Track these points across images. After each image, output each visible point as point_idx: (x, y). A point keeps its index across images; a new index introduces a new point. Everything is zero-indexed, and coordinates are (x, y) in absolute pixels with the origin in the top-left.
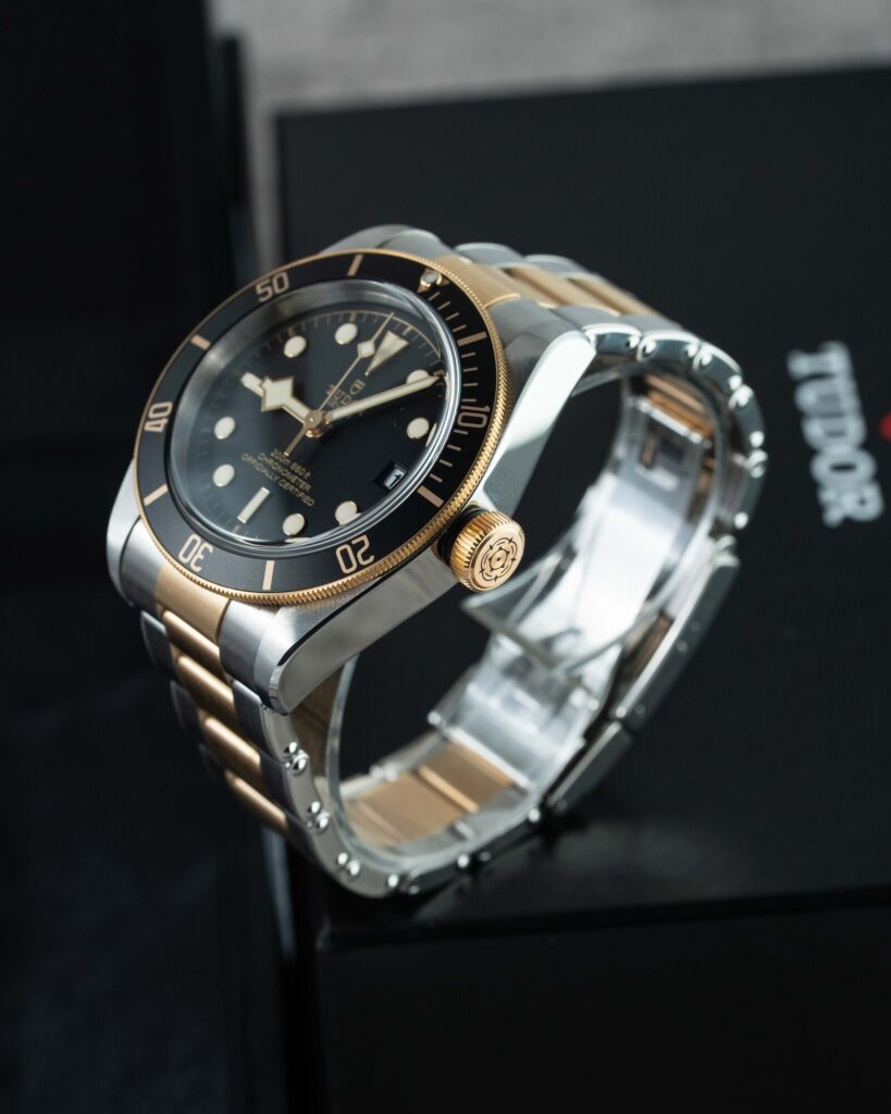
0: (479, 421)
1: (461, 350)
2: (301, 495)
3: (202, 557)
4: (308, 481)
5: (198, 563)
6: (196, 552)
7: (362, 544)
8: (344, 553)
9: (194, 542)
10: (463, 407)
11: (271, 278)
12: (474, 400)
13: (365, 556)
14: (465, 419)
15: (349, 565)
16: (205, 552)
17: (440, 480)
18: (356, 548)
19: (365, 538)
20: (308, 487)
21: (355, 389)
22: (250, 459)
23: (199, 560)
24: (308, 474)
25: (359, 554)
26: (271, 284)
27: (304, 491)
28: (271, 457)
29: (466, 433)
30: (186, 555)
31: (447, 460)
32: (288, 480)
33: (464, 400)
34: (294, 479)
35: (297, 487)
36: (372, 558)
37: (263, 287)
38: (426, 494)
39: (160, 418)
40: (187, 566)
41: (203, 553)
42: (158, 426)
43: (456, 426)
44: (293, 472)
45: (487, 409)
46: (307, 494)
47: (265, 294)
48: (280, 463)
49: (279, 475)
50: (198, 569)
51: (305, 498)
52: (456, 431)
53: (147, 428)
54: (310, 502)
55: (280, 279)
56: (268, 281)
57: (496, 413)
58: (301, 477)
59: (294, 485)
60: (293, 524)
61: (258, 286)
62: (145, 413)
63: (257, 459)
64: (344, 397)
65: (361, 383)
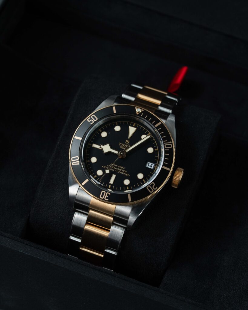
0: (170, 146)
1: (157, 128)
3: (107, 196)
4: (125, 170)
5: (107, 198)
6: (105, 195)
7: (153, 184)
8: (149, 188)
9: (103, 193)
10: (165, 143)
12: (167, 141)
13: (155, 187)
14: (167, 146)
15: (151, 190)
16: (108, 195)
17: (167, 163)
20: (126, 171)
21: (127, 143)
22: (105, 167)
24: (124, 168)
25: (153, 187)
26: (91, 119)
27: (125, 173)
29: (168, 150)
30: (102, 196)
31: (167, 158)
32: (119, 171)
33: (164, 141)
34: (120, 170)
36: (157, 187)
37: (89, 120)
38: (165, 168)
39: (77, 161)
40: (104, 199)
41: (107, 195)
42: (77, 163)
44: (119, 168)
45: (171, 142)
46: (127, 173)
47: (91, 122)
48: (115, 166)
49: (116, 169)
50: (108, 200)
51: (126, 174)
52: (166, 150)
53: (73, 164)
54: (129, 175)
55: (93, 117)
56: (90, 118)
57: (173, 143)
58: (123, 169)
59: (121, 171)
60: (127, 182)
61: (88, 120)
62: (70, 160)
63: (107, 166)
64: (124, 145)
65: (128, 141)
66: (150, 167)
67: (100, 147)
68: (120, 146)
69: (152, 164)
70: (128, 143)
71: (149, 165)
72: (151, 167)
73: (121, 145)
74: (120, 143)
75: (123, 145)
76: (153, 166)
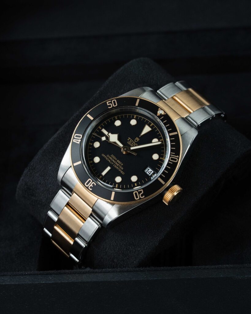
0: (176, 160)
1: (170, 137)
2: (120, 170)
3: (92, 186)
4: (122, 166)
6: (90, 184)
7: (141, 192)
8: (136, 193)
9: (90, 181)
10: (171, 155)
11: (111, 100)
12: (174, 153)
13: (142, 195)
14: (172, 159)
15: (137, 197)
16: (93, 185)
17: (164, 176)
18: (139, 193)
19: (142, 190)
20: (122, 169)
21: (136, 140)
22: (104, 156)
23: (91, 186)
24: (122, 164)
25: (140, 194)
26: (111, 103)
27: (121, 169)
28: (111, 157)
29: (172, 163)
30: (87, 184)
31: (166, 171)
32: (116, 165)
33: (171, 153)
34: (118, 165)
35: (119, 167)
36: (144, 196)
37: (109, 103)
38: (160, 179)
39: (78, 139)
40: (87, 188)
42: (78, 141)
43: (169, 161)
44: (118, 163)
45: (178, 157)
46: (122, 170)
47: (110, 106)
48: (114, 159)
49: (114, 163)
50: (91, 189)
51: (122, 172)
52: (169, 162)
53: (74, 141)
54: (123, 173)
55: (114, 102)
56: (110, 101)
57: (180, 158)
58: (120, 165)
59: (118, 167)
60: (118, 179)
61: (107, 102)
62: (73, 136)
63: (107, 156)
64: (133, 142)
65: (138, 139)
66: (148, 174)
67: (108, 134)
68: (128, 141)
69: (151, 172)
70: (138, 140)
71: (148, 171)
72: (150, 174)
73: (130, 140)
74: (129, 138)
75: (131, 141)
76: (151, 173)
